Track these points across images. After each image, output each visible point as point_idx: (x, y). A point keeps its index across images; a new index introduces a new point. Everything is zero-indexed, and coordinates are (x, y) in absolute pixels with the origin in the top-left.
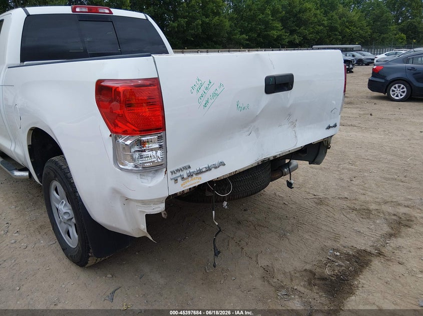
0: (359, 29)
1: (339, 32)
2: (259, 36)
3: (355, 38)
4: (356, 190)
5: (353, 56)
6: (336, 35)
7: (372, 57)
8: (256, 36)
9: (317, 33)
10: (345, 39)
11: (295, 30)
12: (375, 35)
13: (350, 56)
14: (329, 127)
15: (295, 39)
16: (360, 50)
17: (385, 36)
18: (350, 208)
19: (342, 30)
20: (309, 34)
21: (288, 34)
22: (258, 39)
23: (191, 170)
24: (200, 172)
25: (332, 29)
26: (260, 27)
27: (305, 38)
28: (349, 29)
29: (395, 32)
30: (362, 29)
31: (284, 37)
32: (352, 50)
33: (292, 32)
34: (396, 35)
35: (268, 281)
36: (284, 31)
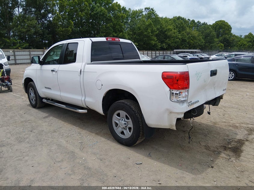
0: (198, 41)
1: (187, 43)
2: (144, 44)
3: (196, 46)
4: (228, 119)
5: (198, 56)
6: (185, 44)
7: (208, 56)
8: (143, 43)
9: (175, 43)
10: (191, 46)
11: (164, 41)
12: (207, 44)
13: (195, 56)
14: (224, 90)
15: (164, 46)
16: (200, 53)
17: (212, 45)
18: (229, 126)
19: (189, 41)
20: (171, 43)
21: (160, 43)
22: (144, 46)
23: (192, 102)
24: (193, 103)
25: (183, 41)
26: (145, 39)
27: (169, 45)
28: (193, 41)
29: (218, 43)
30: (200, 41)
31: (158, 45)
32: (196, 53)
33: (162, 42)
34: (218, 44)
35: (209, 150)
36: (158, 41)
